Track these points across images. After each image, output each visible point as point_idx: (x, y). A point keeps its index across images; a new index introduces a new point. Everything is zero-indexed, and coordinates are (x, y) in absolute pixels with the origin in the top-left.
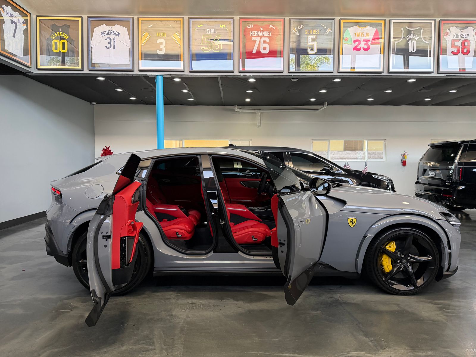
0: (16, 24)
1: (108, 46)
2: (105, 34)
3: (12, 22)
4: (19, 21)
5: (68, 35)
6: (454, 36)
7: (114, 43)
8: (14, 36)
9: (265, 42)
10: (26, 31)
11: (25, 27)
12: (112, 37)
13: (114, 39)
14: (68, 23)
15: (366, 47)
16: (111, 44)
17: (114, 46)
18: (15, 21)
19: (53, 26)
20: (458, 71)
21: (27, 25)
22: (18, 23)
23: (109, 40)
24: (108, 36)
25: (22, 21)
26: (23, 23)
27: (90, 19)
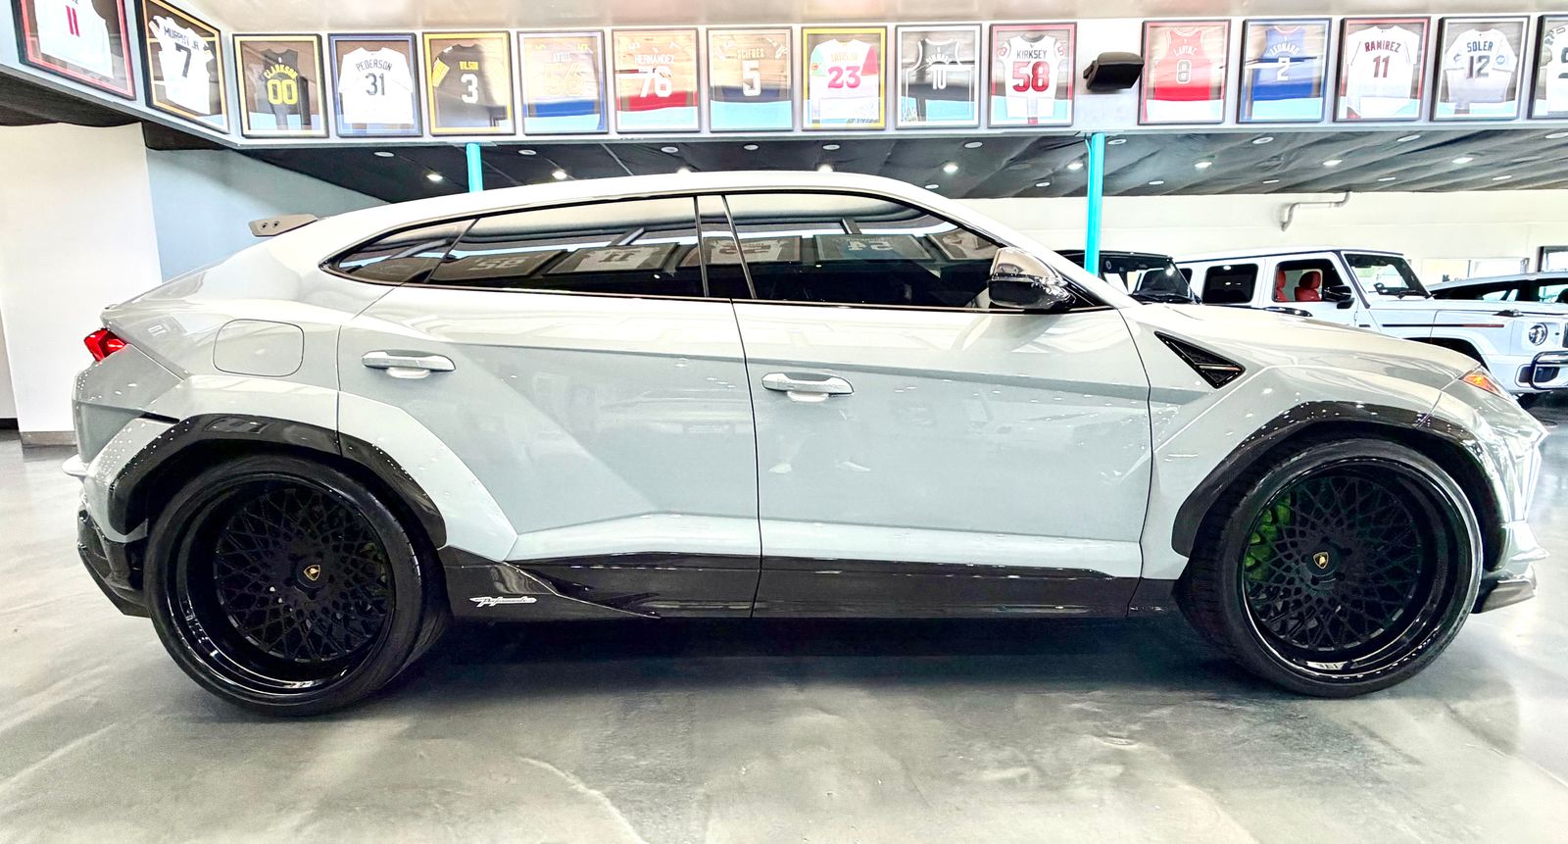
0: (188, 51)
1: (372, 89)
2: (364, 67)
3: (179, 47)
4: (195, 46)
5: (296, 70)
6: (1018, 55)
7: (383, 84)
8: (185, 75)
9: (663, 76)
11: (210, 56)
12: (378, 72)
13: (382, 78)
14: (293, 48)
15: (852, 81)
16: (377, 85)
17: (383, 89)
18: (186, 46)
19: (266, 53)
20: (1025, 122)
21: (214, 54)
22: (193, 51)
23: (372, 79)
24: (370, 71)
25: (201, 46)
26: (205, 49)
27: (334, 39)
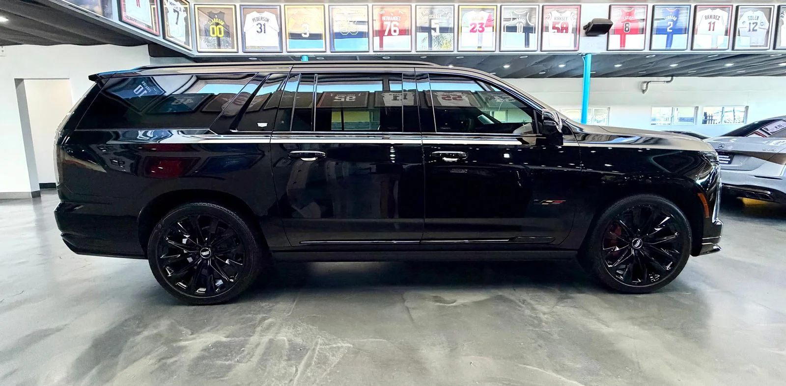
0: (178, 12)
1: (260, 30)
2: (256, 20)
3: (175, 11)
4: (180, 10)
5: (224, 21)
6: (555, 19)
7: (265, 28)
8: (177, 23)
9: (395, 26)
10: (186, 19)
11: (186, 15)
12: (262, 22)
13: (264, 25)
14: (223, 11)
15: (481, 29)
17: (265, 30)
18: (177, 10)
19: (209, 13)
21: (187, 14)
22: (180, 12)
23: (259, 26)
24: (259, 22)
25: (182, 10)
26: (184, 11)
27: (242, 7)
